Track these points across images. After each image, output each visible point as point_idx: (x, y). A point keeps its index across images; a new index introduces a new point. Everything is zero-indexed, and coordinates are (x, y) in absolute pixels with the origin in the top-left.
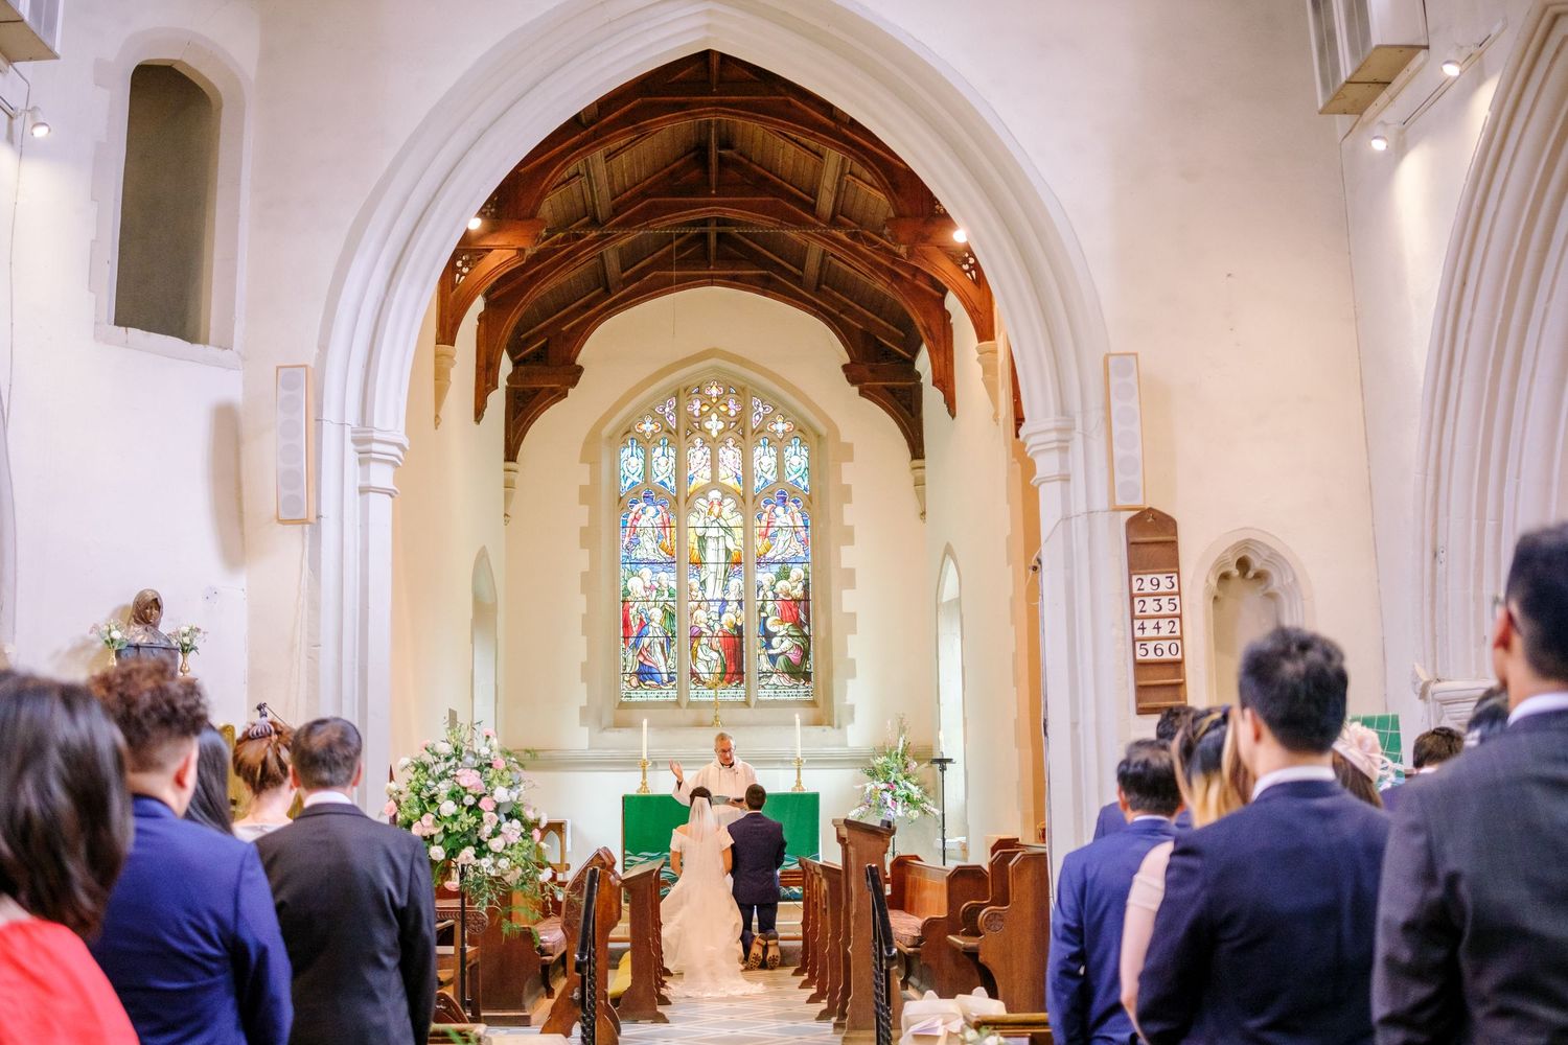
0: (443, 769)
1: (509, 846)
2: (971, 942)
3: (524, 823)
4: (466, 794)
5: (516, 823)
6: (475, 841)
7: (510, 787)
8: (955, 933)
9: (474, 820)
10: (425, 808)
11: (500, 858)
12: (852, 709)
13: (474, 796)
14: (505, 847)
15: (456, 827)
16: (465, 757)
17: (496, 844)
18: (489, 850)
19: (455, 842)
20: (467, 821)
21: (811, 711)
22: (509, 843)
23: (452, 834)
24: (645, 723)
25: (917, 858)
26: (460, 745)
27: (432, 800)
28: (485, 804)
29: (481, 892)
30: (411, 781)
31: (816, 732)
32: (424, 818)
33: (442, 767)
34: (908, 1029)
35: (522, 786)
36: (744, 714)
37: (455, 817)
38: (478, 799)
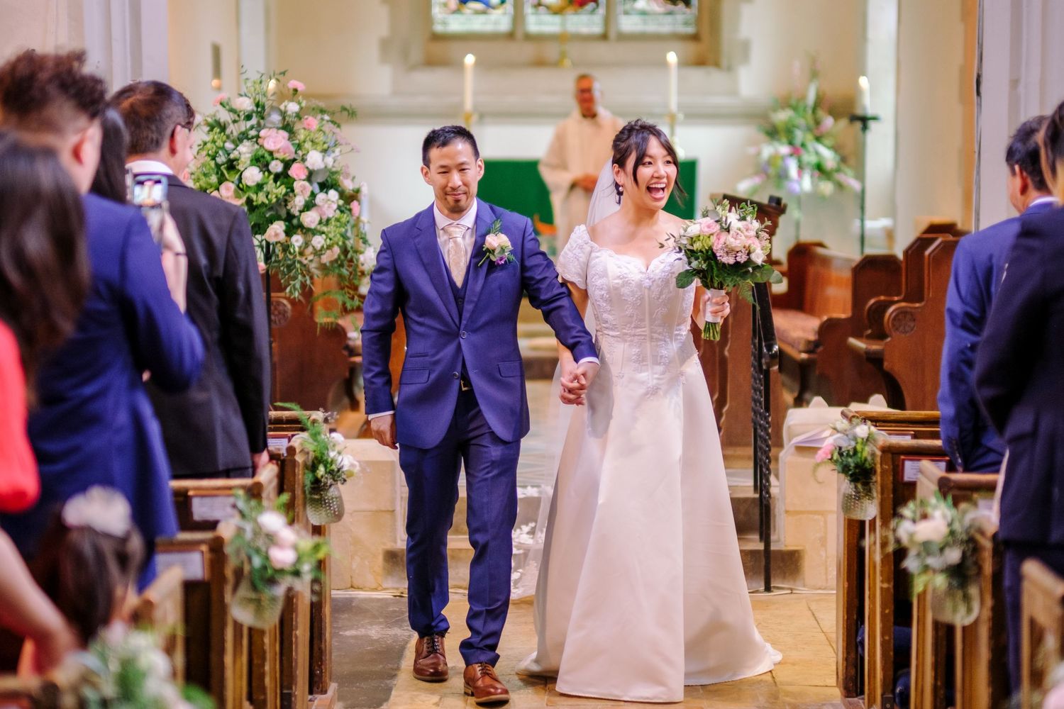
0: (243, 129)
1: (324, 221)
2: (875, 347)
3: (342, 195)
4: (273, 159)
5: (333, 194)
6: (283, 213)
7: (325, 151)
8: (858, 336)
9: (283, 190)
10: (223, 174)
11: (314, 234)
12: (745, 47)
13: (282, 161)
14: (320, 223)
15: (260, 198)
16: (269, 115)
17: (310, 219)
18: (301, 226)
19: (260, 216)
20: (275, 191)
21: (691, 48)
22: (325, 218)
23: (257, 207)
24: (470, 59)
25: (821, 245)
26: (263, 100)
27: (232, 165)
28: (296, 171)
29: (292, 274)
30: (205, 144)
31: (698, 76)
32: (222, 188)
33: (244, 126)
34: (790, 441)
35: (337, 150)
36: (601, 50)
37: (260, 187)
38: (287, 164)
